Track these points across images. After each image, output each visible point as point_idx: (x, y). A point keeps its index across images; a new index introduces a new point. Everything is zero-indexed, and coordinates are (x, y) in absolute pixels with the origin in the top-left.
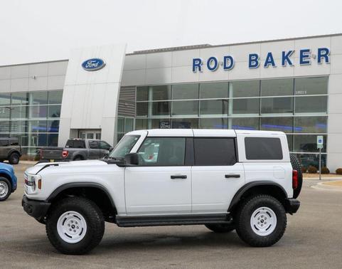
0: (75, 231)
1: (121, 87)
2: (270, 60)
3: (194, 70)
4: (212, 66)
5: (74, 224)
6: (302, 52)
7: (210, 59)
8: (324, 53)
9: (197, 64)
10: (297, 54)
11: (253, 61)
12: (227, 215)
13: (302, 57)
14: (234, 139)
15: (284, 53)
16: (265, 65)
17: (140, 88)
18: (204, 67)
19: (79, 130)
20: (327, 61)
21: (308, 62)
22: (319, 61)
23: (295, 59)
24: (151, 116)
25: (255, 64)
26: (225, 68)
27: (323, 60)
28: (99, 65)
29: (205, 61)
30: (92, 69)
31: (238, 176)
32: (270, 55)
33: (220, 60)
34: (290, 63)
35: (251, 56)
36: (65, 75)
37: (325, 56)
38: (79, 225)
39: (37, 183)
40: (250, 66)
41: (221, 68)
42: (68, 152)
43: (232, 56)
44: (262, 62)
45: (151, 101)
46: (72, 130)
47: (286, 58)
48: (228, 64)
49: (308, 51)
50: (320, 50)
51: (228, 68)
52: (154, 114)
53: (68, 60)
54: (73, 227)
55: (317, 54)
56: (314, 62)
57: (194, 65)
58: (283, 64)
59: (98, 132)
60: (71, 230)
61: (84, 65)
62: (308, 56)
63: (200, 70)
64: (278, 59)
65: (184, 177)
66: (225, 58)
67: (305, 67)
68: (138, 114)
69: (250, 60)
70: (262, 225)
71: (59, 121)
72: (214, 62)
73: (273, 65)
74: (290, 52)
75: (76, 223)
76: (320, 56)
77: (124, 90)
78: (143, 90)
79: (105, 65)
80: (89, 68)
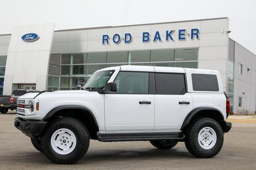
0: (66, 145)
1: (51, 54)
2: (157, 37)
3: (103, 43)
4: (117, 40)
5: (65, 139)
6: (180, 31)
7: (115, 35)
8: (196, 32)
9: (105, 39)
10: (177, 33)
11: (146, 37)
12: (179, 133)
13: (180, 35)
14: (184, 74)
15: (167, 32)
16: (154, 40)
17: (64, 56)
18: (111, 41)
19: (19, 84)
20: (197, 37)
21: (184, 38)
22: (192, 38)
23: (175, 36)
24: (72, 75)
25: (147, 39)
26: (126, 42)
27: (195, 37)
28: (35, 38)
29: (111, 37)
30: (29, 40)
31: (188, 103)
32: (157, 33)
33: (122, 36)
34: (172, 39)
35: (144, 33)
36: (9, 45)
37: (196, 34)
38: (69, 140)
39: (35, 106)
40: (144, 40)
41: (123, 42)
42: (14, 98)
43: (131, 33)
44: (152, 38)
45: (72, 64)
46: (14, 84)
47: (169, 35)
48: (128, 39)
49: (184, 30)
50: (192, 30)
51: (128, 42)
52: (74, 73)
53: (11, 34)
54: (64, 141)
55: (190, 33)
56: (188, 38)
57: (104, 40)
58: (167, 39)
59: (33, 86)
60: (62, 144)
61: (23, 37)
62: (184, 34)
63: (108, 43)
64: (163, 36)
65: (149, 103)
66: (126, 35)
67: (183, 42)
68: (62, 74)
69: (144, 37)
70: (206, 141)
71: (4, 78)
72: (118, 38)
73: (160, 40)
74: (172, 31)
75: (67, 138)
76: (192, 34)
77: (53, 56)
78: (66, 57)
79: (39, 38)
80: (27, 40)
